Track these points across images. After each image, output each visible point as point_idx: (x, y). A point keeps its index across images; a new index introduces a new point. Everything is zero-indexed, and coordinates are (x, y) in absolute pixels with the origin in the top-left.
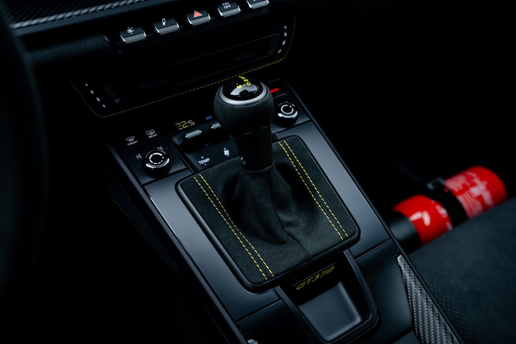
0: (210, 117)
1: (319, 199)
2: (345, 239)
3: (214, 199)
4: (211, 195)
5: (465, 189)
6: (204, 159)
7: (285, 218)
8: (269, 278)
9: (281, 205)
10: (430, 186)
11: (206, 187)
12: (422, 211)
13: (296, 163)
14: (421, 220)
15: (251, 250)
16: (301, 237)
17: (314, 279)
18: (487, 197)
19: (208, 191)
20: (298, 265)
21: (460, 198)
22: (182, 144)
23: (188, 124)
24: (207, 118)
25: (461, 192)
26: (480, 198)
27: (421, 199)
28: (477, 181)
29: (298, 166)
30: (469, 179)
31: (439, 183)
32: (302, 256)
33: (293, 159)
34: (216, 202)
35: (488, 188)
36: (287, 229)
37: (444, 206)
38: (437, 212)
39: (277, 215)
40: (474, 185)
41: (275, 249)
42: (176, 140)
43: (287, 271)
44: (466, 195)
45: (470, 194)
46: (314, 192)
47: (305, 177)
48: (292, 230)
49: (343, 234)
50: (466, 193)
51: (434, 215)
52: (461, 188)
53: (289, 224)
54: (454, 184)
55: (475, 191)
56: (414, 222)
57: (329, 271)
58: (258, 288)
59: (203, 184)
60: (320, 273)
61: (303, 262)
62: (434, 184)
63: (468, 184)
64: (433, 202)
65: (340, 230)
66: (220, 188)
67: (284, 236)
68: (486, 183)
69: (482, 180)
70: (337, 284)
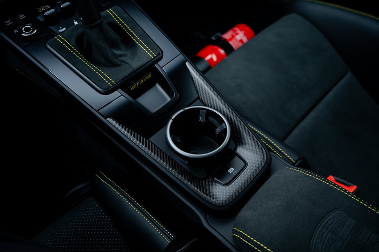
0: (60, 2)
1: (136, 39)
2: (155, 57)
3: (71, 48)
4: (69, 46)
5: (233, 37)
6: (62, 28)
7: (118, 52)
8: (113, 85)
9: (114, 45)
10: (213, 38)
11: (64, 42)
12: (211, 53)
13: (119, 21)
14: (211, 59)
15: (99, 72)
16: (129, 61)
17: (140, 82)
18: (245, 40)
19: (66, 44)
20: (129, 75)
21: (231, 43)
22: (44, 20)
23: (45, 8)
24: (58, 3)
25: (231, 39)
26: (241, 41)
27: (210, 47)
28: (239, 31)
29: (121, 22)
30: (234, 31)
31: (218, 36)
32: (130, 70)
33: (117, 19)
34: (72, 50)
35: (245, 34)
36: (120, 59)
37: (222, 48)
38: (219, 52)
39: (112, 51)
40: (237, 34)
41: (114, 69)
42: (40, 18)
43: (123, 80)
44: (234, 40)
45: (236, 40)
46: (133, 35)
47: (126, 28)
48: (123, 59)
49: (153, 55)
50: (233, 39)
51: (218, 55)
52: (231, 37)
53: (121, 56)
54: (227, 36)
55: (238, 37)
56: (208, 61)
57: (148, 77)
58: (108, 92)
59: (62, 40)
60: (143, 79)
61: (131, 73)
62: (215, 37)
63: (234, 34)
64: (216, 47)
65: (151, 53)
66: (73, 41)
67: (119, 63)
68: (243, 32)
69: (241, 31)
70: (155, 84)
